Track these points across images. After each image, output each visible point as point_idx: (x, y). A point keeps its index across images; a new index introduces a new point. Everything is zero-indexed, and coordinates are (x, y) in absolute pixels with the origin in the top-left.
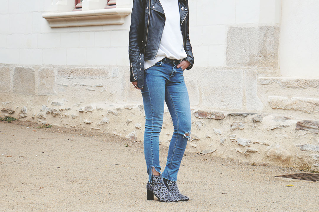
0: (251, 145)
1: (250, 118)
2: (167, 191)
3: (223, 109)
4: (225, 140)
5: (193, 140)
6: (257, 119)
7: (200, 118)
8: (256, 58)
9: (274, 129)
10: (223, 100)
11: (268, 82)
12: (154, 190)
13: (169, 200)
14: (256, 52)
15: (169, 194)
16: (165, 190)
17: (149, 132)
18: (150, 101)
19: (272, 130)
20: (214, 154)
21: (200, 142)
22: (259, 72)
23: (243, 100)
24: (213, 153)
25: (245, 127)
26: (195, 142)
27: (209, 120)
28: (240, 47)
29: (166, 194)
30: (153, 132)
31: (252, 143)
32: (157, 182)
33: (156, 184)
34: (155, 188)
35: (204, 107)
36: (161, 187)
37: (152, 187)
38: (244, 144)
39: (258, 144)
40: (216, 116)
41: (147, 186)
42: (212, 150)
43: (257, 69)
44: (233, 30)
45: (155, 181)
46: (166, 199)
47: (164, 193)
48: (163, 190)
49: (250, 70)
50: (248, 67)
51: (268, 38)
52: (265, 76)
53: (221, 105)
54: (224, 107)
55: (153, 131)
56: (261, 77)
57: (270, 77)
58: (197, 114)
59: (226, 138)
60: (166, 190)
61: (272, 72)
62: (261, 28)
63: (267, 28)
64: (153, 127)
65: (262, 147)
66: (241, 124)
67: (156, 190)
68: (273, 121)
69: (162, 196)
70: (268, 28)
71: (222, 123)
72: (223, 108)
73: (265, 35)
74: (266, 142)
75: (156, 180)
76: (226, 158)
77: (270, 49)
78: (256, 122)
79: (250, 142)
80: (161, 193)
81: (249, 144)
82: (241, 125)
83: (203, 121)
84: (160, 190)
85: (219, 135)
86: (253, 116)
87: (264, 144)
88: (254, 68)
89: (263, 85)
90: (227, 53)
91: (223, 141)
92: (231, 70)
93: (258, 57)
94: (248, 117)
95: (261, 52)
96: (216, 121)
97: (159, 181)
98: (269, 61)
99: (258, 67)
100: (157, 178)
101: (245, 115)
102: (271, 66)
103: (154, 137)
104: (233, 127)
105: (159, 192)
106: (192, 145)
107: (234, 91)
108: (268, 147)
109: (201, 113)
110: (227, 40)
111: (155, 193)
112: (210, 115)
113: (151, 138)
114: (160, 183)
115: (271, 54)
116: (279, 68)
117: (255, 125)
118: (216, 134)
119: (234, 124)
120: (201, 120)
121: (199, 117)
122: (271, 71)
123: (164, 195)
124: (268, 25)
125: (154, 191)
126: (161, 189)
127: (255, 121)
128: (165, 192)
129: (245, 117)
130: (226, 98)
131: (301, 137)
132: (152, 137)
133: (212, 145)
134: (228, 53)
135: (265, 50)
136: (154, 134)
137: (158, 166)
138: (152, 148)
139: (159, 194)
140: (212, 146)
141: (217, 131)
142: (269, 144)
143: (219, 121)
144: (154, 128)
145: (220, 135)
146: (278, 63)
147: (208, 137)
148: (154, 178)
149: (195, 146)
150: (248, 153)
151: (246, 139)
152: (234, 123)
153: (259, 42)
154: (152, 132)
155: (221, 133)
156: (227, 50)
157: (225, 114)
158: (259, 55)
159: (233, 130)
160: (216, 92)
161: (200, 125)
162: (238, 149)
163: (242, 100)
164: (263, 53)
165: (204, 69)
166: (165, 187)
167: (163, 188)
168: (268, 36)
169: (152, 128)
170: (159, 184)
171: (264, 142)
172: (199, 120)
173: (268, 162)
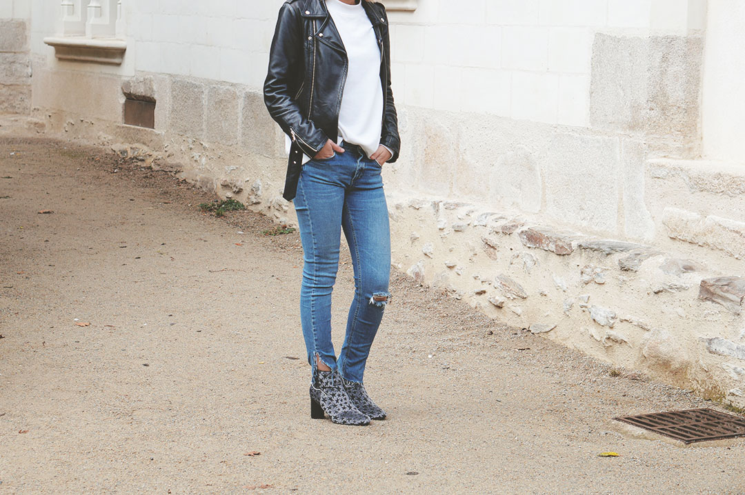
0: (617, 324)
1: (616, 257)
2: (346, 403)
3: (583, 228)
4: (571, 306)
5: (514, 296)
6: (628, 264)
7: (529, 247)
8: (643, 112)
9: (659, 292)
10: (583, 206)
11: (664, 173)
12: (322, 399)
13: (347, 421)
14: (643, 101)
15: (350, 408)
16: (341, 400)
17: (308, 285)
18: (309, 225)
19: (655, 293)
20: (552, 336)
21: (528, 302)
22: (649, 146)
23: (618, 212)
24: (549, 333)
25: (608, 281)
26: (519, 302)
27: (546, 253)
28: (615, 82)
29: (344, 408)
30: (316, 286)
31: (618, 320)
32: (327, 384)
33: (324, 388)
34: (323, 395)
35: (550, 218)
36: (333, 395)
37: (317, 394)
38: (603, 321)
39: (630, 325)
40: (556, 246)
41: (311, 390)
42: (547, 326)
43: (645, 138)
44: (604, 41)
45: (322, 382)
46: (342, 419)
47: (340, 407)
48: (337, 401)
49: (631, 139)
50: (628, 132)
51: (672, 64)
52: (665, 157)
53: (579, 217)
54: (585, 223)
55: (315, 284)
56: (654, 159)
57: (675, 159)
58: (525, 237)
59: (573, 301)
60: (344, 401)
61: (682, 146)
62: (655, 41)
63: (669, 40)
64: (316, 276)
65: (635, 333)
66: (598, 270)
67: (324, 400)
68: (660, 271)
69: (337, 412)
70: (671, 40)
71: (567, 265)
72: (583, 226)
73: (665, 59)
74: (643, 320)
75: (325, 381)
76: (572, 347)
77: (676, 93)
78: (626, 270)
79: (612, 318)
80: (335, 406)
81: (612, 322)
82: (598, 275)
83: (537, 254)
84: (332, 400)
85: (562, 293)
86: (624, 255)
87: (638, 326)
88: (640, 137)
89: (656, 179)
90: (591, 96)
91: (568, 307)
92: (599, 137)
93: (648, 111)
94: (612, 256)
95: (654, 99)
96: (558, 256)
97: (331, 383)
98: (674, 121)
99: (647, 134)
100: (325, 377)
101: (608, 250)
102: (678, 133)
103: (318, 296)
104: (586, 278)
105: (330, 403)
106: (513, 309)
107: (604, 188)
108: (646, 335)
109: (532, 236)
110: (592, 64)
111: (323, 405)
112: (546, 243)
113: (312, 298)
114: (332, 386)
115: (678, 105)
116: (702, 138)
117: (624, 276)
118: (558, 288)
119: (587, 270)
120: (531, 252)
121: (528, 245)
122: (678, 144)
123: (339, 412)
124: (672, 34)
125: (322, 402)
126: (335, 399)
128: (341, 405)
129: (607, 255)
130: (589, 202)
131: (708, 318)
132: (313, 296)
133: (549, 313)
134: (593, 95)
135: (664, 95)
136: (317, 291)
137: (327, 352)
138: (313, 318)
139: (330, 408)
140: (546, 315)
141: (558, 281)
142: (649, 328)
143: (562, 257)
144: (317, 278)
145: (564, 291)
146: (699, 125)
147: (543, 295)
148: (321, 377)
149: (519, 311)
150: (610, 344)
151: (609, 310)
152: (586, 267)
153: (649, 75)
154: (313, 286)
155: (565, 288)
156: (593, 87)
157: (574, 244)
158: (650, 105)
159: (584, 285)
160: (571, 185)
161: (530, 263)
162: (593, 330)
163: (616, 211)
164: (659, 99)
165: (551, 128)
166: (343, 395)
167: (339, 395)
168: (670, 60)
169: (314, 278)
170: (330, 387)
171: (641, 320)
172: (528, 251)
173: (646, 372)
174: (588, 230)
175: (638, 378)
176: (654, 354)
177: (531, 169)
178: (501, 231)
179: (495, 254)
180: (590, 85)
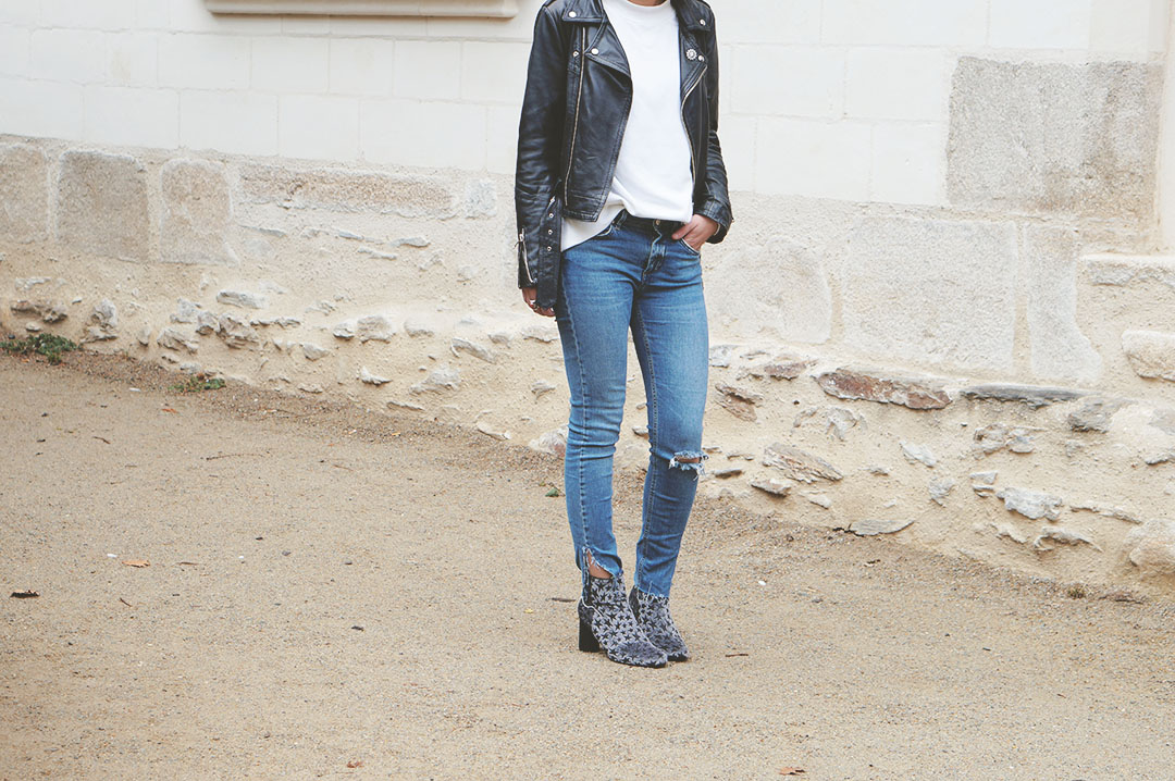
0: (1063, 514)
1: (1059, 412)
2: (631, 630)
3: (931, 365)
4: (950, 490)
5: (814, 478)
6: (1088, 421)
7: (842, 399)
8: (1074, 182)
9: (1160, 462)
10: (932, 330)
11: (1124, 277)
14: (1073, 162)
16: (624, 626)
17: (575, 442)
19: (1150, 464)
20: (905, 538)
21: (843, 487)
22: (1085, 235)
23: (1015, 339)
24: (899, 535)
25: (1039, 448)
26: (827, 487)
27: (880, 406)
28: (1007, 135)
29: (627, 638)
30: (586, 444)
31: (1067, 508)
32: (604, 597)
33: (599, 604)
35: (853, 351)
36: (613, 617)
37: (588, 613)
38: (1033, 513)
39: (1093, 516)
40: (911, 395)
42: (893, 523)
43: (1078, 223)
44: (979, 70)
45: (596, 595)
48: (618, 626)
49: (1045, 224)
50: (1037, 213)
51: (1123, 106)
52: (1108, 251)
53: (922, 349)
54: (936, 358)
55: (585, 440)
56: (1092, 255)
57: (1126, 254)
58: (833, 382)
59: (953, 481)
61: (1135, 234)
62: (1097, 70)
63: (1119, 69)
64: (586, 429)
65: (1108, 528)
66: (1019, 432)
68: (1155, 430)
70: (1122, 69)
71: (937, 425)
72: (932, 362)
73: (1111, 98)
74: (1124, 508)
75: (601, 593)
76: (954, 555)
77: (1127, 151)
78: (1083, 431)
79: (1056, 506)
80: (613, 634)
81: (1056, 512)
82: (1019, 439)
83: (858, 410)
84: (609, 624)
85: (923, 468)
86: (1070, 408)
87: (1116, 517)
88: (1065, 221)
89: (1102, 287)
90: (949, 157)
91: (943, 491)
92: (969, 222)
93: (1083, 179)
94: (1049, 410)
95: (1092, 161)
96: (913, 414)
97: (610, 598)
98: (1125, 196)
99: (1081, 216)
101: (1039, 401)
102: (1129, 213)
103: (588, 459)
104: (987, 444)
105: (606, 629)
106: (812, 498)
107: (981, 301)
108: (1135, 530)
109: (847, 381)
110: (951, 107)
112: (884, 390)
113: (580, 464)
114: (611, 602)
115: (1131, 170)
116: (1159, 221)
117: (1080, 441)
118: (912, 462)
119: (991, 432)
120: (849, 407)
121: (842, 396)
122: (1130, 232)
123: (620, 643)
124: (1124, 59)
127: (1079, 429)
128: (623, 633)
129: (1038, 407)
130: (946, 324)
132: (582, 459)
133: (895, 502)
134: (955, 154)
135: (1110, 154)
136: (588, 452)
138: (582, 494)
139: (606, 636)
140: (896, 505)
141: (914, 450)
142: (1140, 519)
143: (923, 414)
144: (588, 432)
145: (930, 467)
146: (1156, 201)
147: (878, 473)
149: (825, 500)
150: (1050, 547)
151: (1042, 493)
152: (991, 428)
153: (1085, 123)
154: (582, 443)
155: (932, 462)
156: (952, 142)
157: (952, 390)
158: (1087, 170)
159: (983, 456)
160: (902, 298)
161: (842, 424)
162: (1008, 527)
163: (1012, 337)
164: (1102, 163)
165: (855, 208)
166: (628, 617)
168: (1120, 100)
169: (583, 431)
170: (608, 604)
171: (1117, 507)
172: (840, 405)
173: (1136, 588)
174: (946, 369)
175: (1129, 599)
176: (1156, 560)
177: (806, 274)
178: (766, 374)
179: (751, 412)
180: (947, 139)
